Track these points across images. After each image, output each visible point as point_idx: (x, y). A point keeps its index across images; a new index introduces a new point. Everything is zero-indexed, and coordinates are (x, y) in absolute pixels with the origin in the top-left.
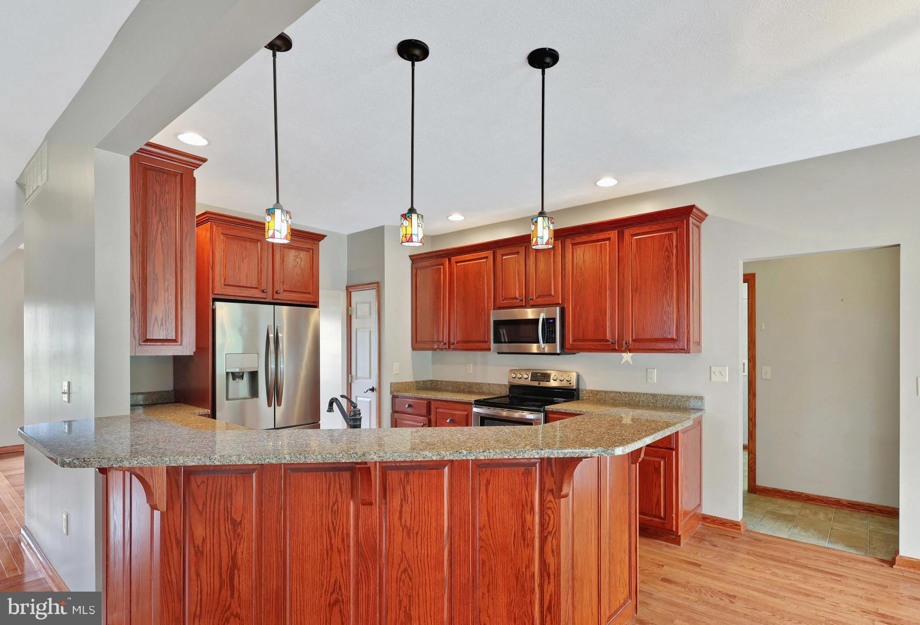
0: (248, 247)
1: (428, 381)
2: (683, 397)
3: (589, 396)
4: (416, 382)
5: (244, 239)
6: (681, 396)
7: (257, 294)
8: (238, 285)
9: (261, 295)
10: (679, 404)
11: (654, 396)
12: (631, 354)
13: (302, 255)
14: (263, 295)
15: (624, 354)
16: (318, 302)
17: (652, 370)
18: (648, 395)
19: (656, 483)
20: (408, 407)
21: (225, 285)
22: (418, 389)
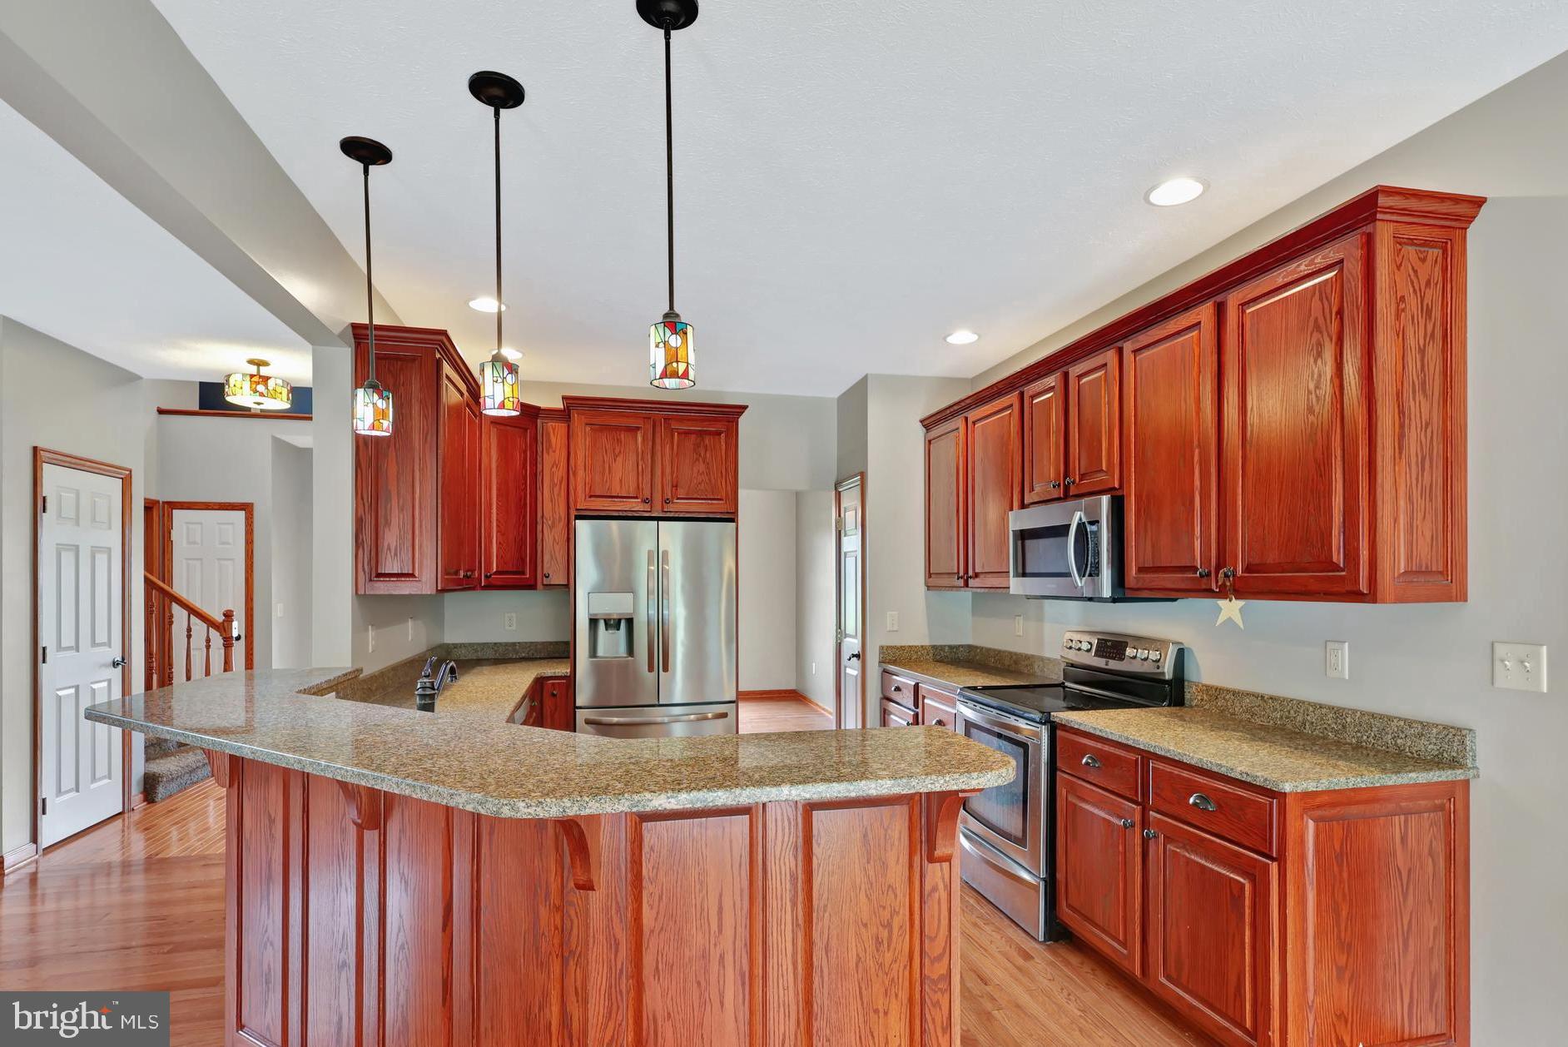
0: (623, 439)
1: (962, 646)
2: (1410, 723)
3: (1202, 700)
4: (934, 647)
5: (617, 428)
6: (1405, 720)
7: (636, 505)
8: (609, 494)
9: (641, 507)
10: (1399, 741)
11: (1339, 712)
12: (1241, 603)
13: (707, 442)
14: (647, 507)
15: (1222, 603)
16: (736, 512)
17: (1336, 645)
18: (1324, 711)
19: (1234, 936)
20: (895, 690)
21: (591, 497)
22: (937, 661)
